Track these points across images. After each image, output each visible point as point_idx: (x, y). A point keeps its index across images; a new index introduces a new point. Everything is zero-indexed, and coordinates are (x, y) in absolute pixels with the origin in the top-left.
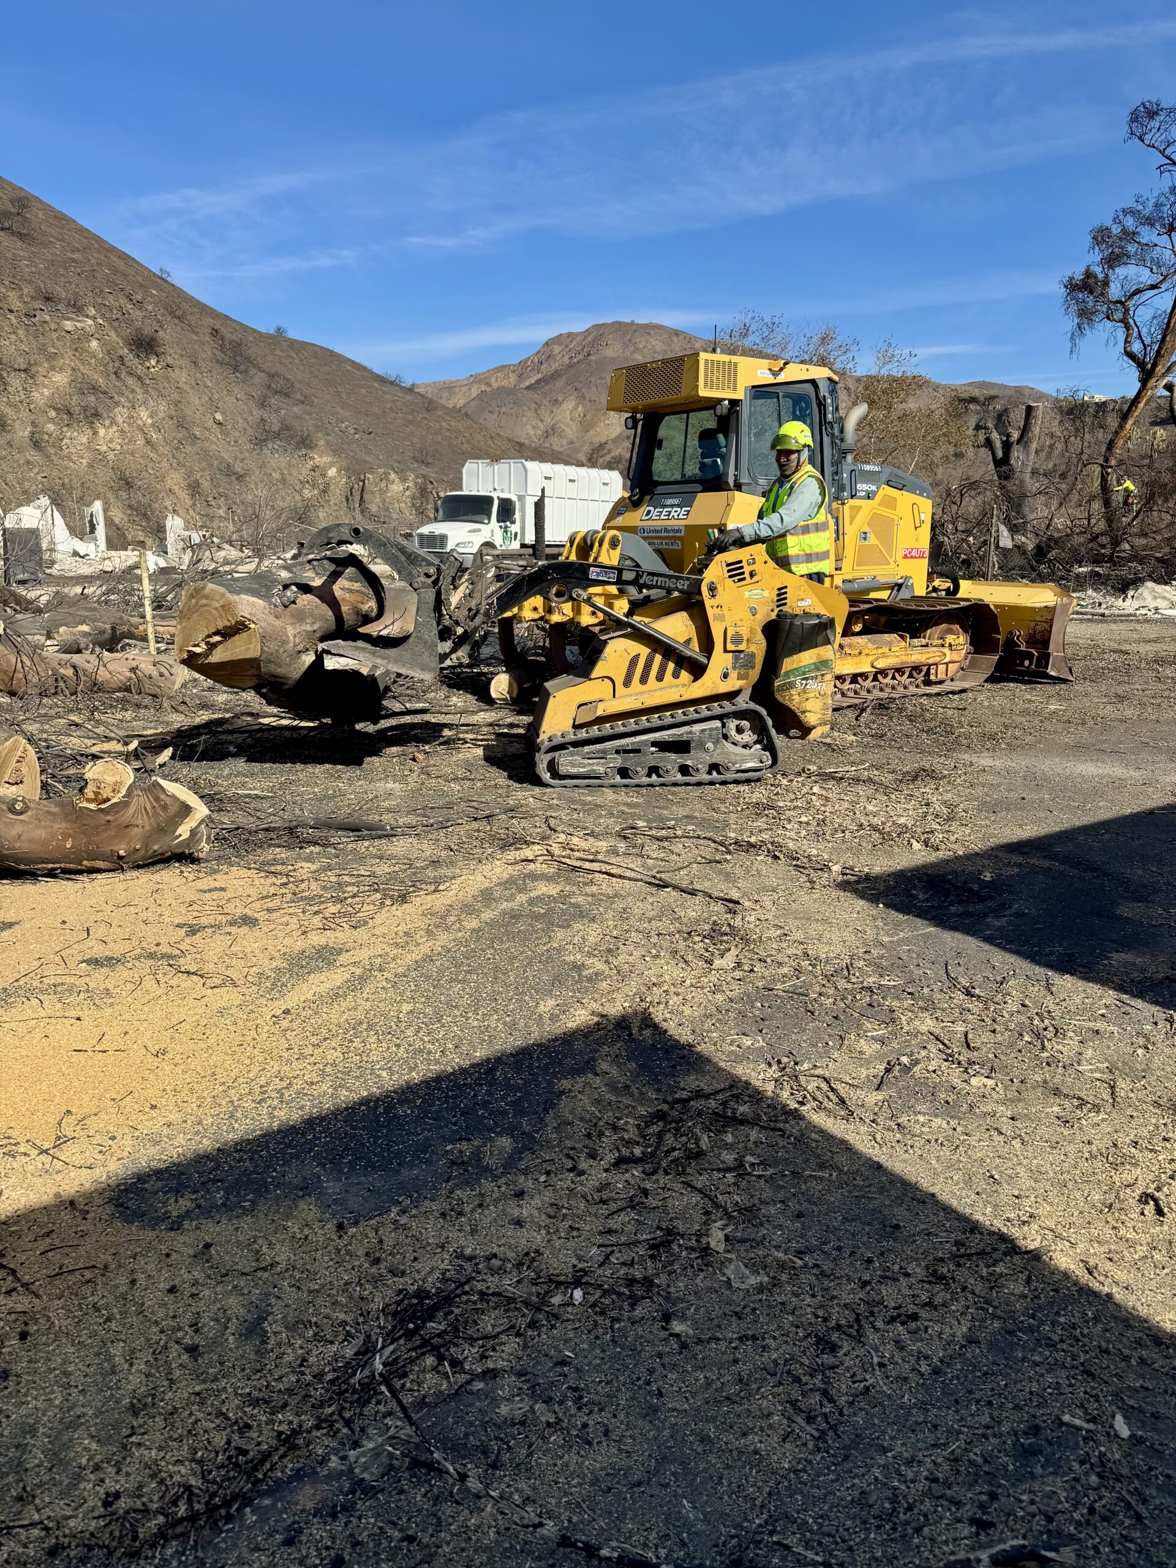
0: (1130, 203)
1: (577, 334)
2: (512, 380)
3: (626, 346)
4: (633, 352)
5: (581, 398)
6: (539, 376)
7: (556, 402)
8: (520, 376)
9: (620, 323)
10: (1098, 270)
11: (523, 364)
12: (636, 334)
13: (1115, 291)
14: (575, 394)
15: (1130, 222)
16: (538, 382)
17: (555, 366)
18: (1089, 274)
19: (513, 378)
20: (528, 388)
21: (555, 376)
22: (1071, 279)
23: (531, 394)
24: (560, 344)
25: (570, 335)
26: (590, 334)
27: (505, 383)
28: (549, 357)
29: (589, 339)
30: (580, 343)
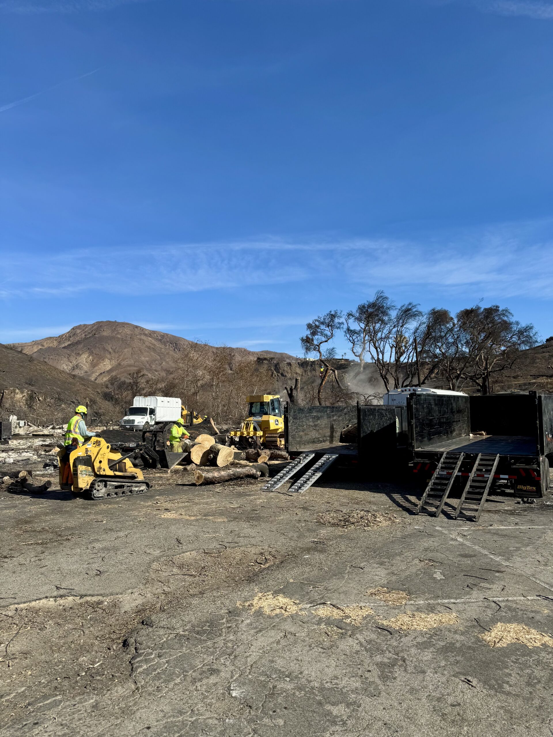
0: (316, 318)
1: (89, 325)
2: (55, 344)
3: (113, 331)
4: (116, 334)
5: (91, 353)
6: (69, 343)
7: (79, 354)
8: (59, 342)
9: (110, 322)
10: (310, 336)
11: (61, 337)
12: (118, 327)
13: (315, 342)
14: (88, 351)
15: (317, 323)
16: (69, 345)
17: (78, 338)
18: (307, 337)
19: (55, 343)
20: (64, 348)
21: (78, 343)
22: (302, 338)
23: (65, 350)
24: (80, 329)
25: (85, 325)
26: (95, 325)
27: (51, 345)
28: (74, 334)
29: (95, 327)
30: (90, 329)
